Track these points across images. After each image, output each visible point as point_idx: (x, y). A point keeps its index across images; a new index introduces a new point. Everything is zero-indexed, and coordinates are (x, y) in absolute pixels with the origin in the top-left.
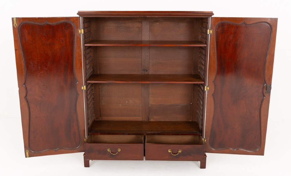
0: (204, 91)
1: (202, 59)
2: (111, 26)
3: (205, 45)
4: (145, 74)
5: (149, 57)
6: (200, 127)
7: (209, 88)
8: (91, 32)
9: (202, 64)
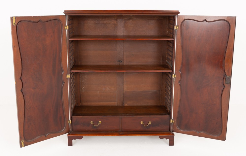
0: (171, 79)
1: (170, 51)
2: (90, 23)
3: (173, 39)
4: (120, 64)
5: (123, 49)
6: (169, 109)
7: (176, 76)
8: (73, 29)
9: (170, 55)
